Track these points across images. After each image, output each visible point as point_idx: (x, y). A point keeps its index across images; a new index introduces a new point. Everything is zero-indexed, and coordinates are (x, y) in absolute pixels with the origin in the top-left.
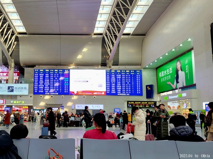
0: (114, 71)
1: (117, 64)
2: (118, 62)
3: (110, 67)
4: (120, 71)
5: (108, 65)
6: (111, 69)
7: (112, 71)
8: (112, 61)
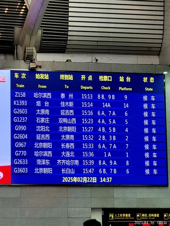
0: (47, 77)
1: (62, 44)
2: (62, 37)
3: (29, 58)
4: (70, 77)
5: (20, 50)
6: (32, 65)
7: (38, 76)
8: (40, 32)
